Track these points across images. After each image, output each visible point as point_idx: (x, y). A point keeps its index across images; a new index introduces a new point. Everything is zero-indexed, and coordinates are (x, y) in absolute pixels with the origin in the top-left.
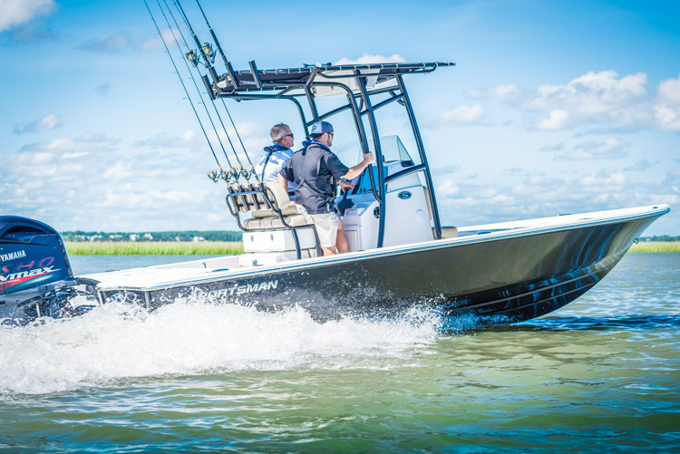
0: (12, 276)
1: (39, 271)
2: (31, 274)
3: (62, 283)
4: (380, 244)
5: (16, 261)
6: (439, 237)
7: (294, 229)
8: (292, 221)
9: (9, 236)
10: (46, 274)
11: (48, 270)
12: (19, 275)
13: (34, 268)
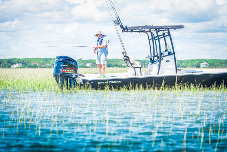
0: (64, 70)
1: (70, 70)
2: (68, 71)
3: (75, 74)
4: (158, 74)
5: (65, 67)
6: (177, 73)
7: (135, 68)
8: (134, 66)
9: (65, 61)
10: (72, 71)
11: (72, 70)
12: (66, 70)
13: (70, 69)
